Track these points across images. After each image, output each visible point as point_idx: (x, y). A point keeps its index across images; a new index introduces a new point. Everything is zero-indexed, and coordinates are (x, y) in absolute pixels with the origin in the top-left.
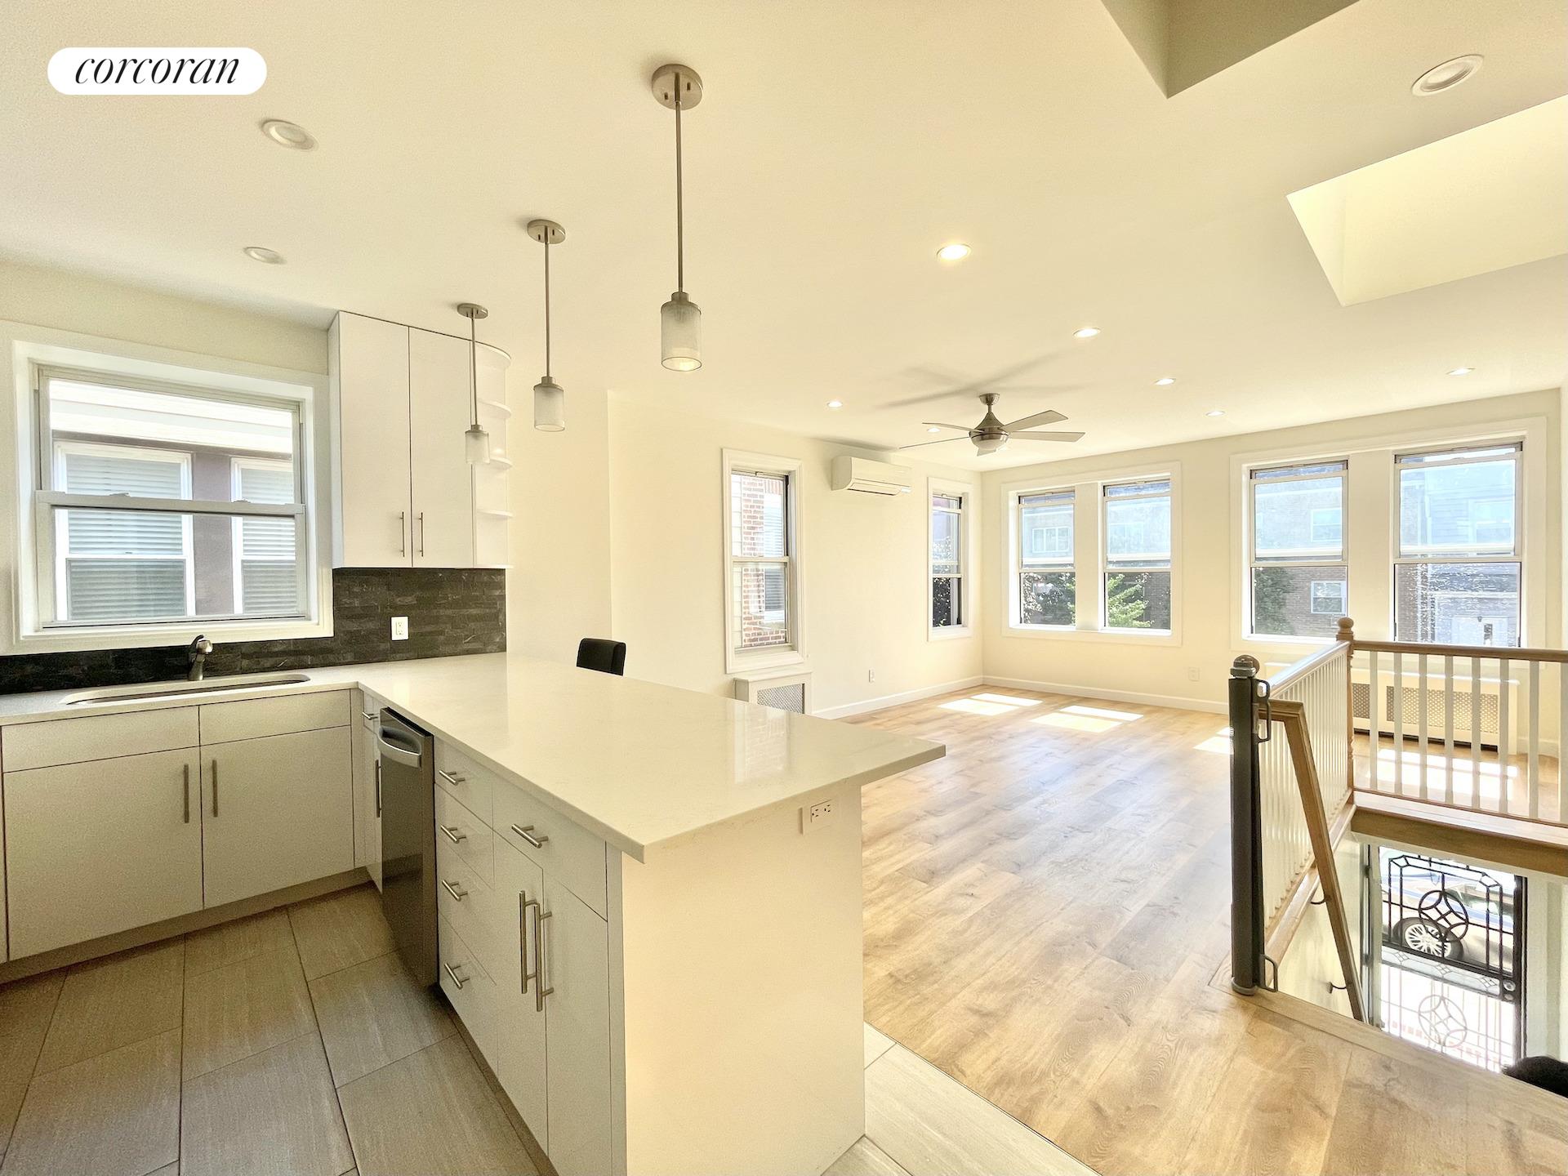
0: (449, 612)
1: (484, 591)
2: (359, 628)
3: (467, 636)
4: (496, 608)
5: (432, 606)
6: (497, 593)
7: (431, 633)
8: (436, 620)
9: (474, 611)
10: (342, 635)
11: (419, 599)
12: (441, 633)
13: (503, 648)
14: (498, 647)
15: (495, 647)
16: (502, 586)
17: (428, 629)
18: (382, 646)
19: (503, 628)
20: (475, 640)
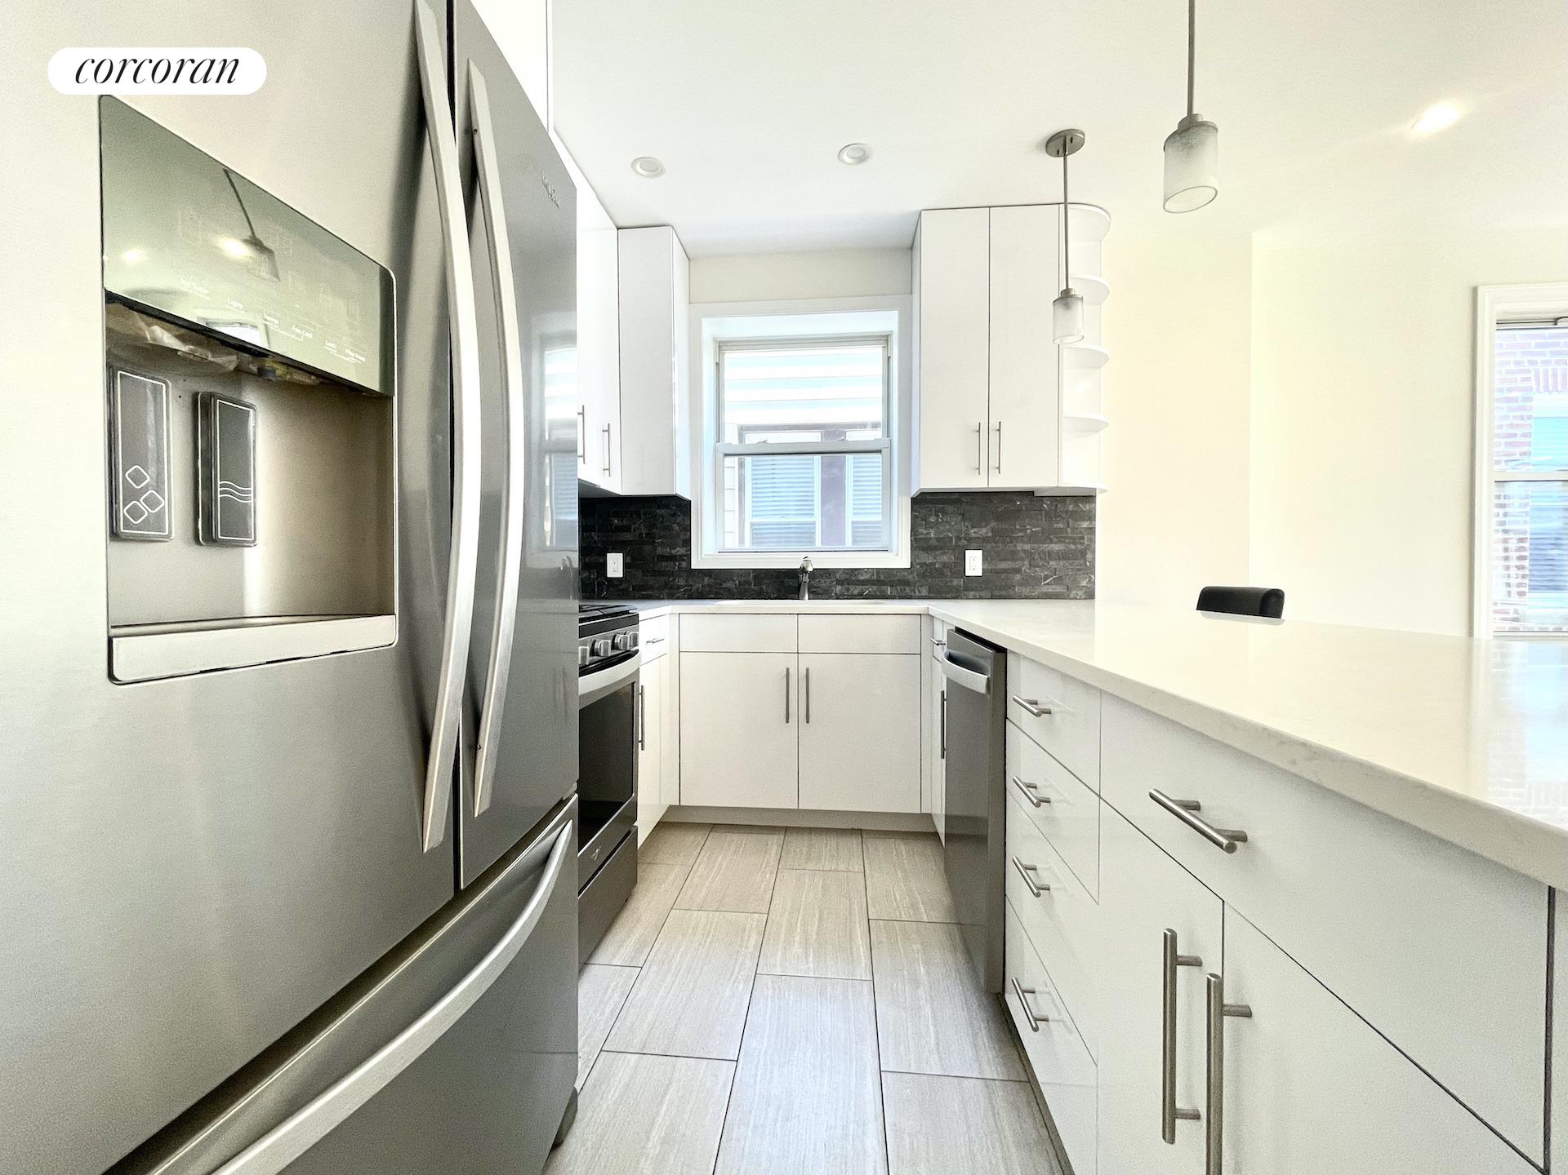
0: (1027, 547)
1: (1068, 524)
2: (935, 561)
3: (1046, 577)
4: (1082, 544)
5: (1008, 540)
6: (1085, 525)
7: (1005, 571)
8: (1013, 555)
9: (1056, 547)
10: (918, 567)
11: (993, 530)
12: (1018, 571)
13: (1090, 595)
14: (1086, 592)
15: (1080, 593)
16: (1091, 517)
17: (1003, 565)
18: (955, 582)
19: (1091, 570)
20: (1059, 581)
